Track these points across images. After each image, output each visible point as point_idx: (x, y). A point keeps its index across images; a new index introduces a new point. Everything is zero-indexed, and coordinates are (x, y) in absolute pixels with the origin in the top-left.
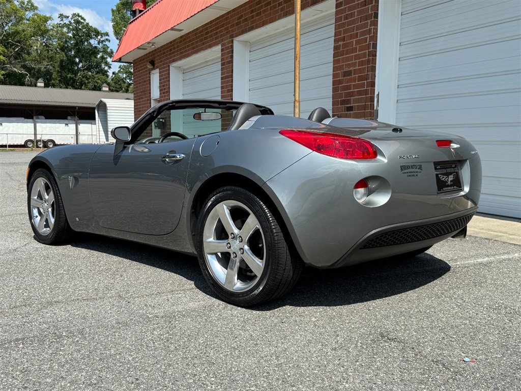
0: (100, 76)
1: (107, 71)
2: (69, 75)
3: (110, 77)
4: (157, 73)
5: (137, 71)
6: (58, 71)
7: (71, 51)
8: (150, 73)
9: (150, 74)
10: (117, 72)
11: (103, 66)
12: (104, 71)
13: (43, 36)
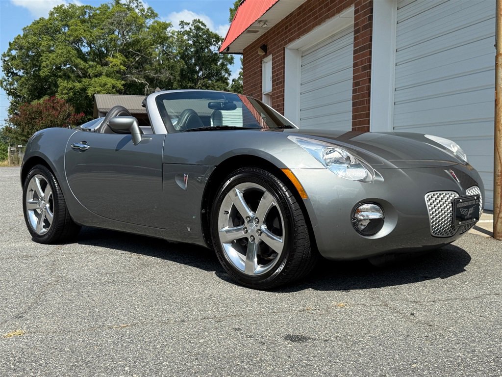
0: (220, 83)
1: (227, 79)
2: (189, 84)
3: (230, 85)
4: (269, 61)
6: (178, 81)
7: (191, 59)
9: (261, 63)
10: (237, 79)
11: (223, 73)
12: (224, 79)
13: (163, 44)
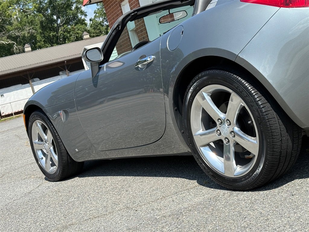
0: (79, 26)
1: (84, 20)
2: (52, 34)
3: (88, 25)
4: (126, 4)
5: (109, 8)
6: (41, 33)
7: (47, 10)
8: (120, 5)
9: (120, 7)
10: (93, 18)
11: (79, 15)
12: (81, 21)
13: (19, 4)
